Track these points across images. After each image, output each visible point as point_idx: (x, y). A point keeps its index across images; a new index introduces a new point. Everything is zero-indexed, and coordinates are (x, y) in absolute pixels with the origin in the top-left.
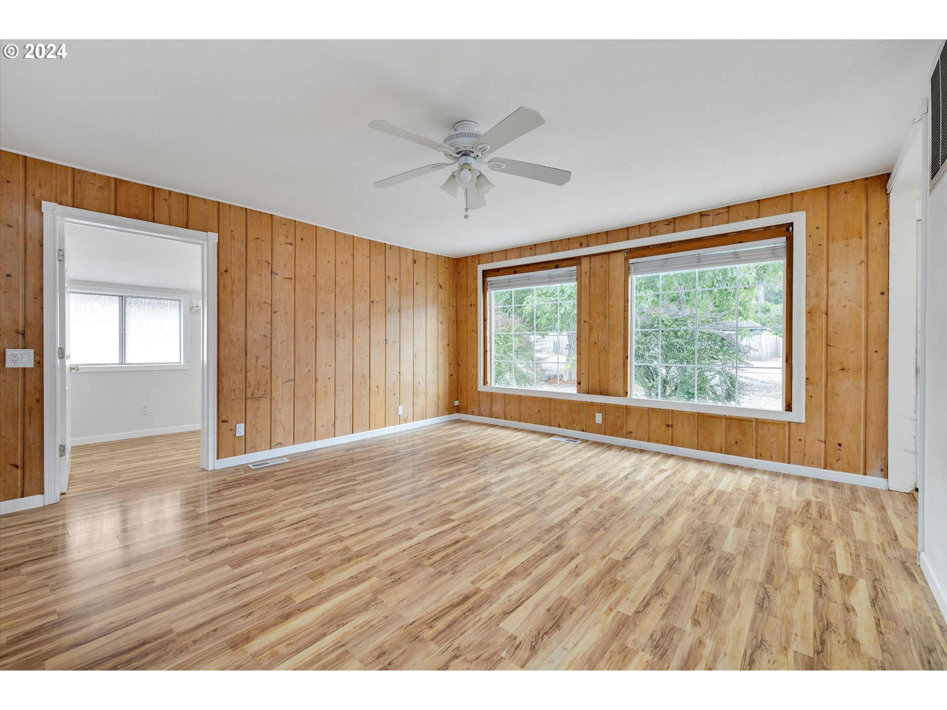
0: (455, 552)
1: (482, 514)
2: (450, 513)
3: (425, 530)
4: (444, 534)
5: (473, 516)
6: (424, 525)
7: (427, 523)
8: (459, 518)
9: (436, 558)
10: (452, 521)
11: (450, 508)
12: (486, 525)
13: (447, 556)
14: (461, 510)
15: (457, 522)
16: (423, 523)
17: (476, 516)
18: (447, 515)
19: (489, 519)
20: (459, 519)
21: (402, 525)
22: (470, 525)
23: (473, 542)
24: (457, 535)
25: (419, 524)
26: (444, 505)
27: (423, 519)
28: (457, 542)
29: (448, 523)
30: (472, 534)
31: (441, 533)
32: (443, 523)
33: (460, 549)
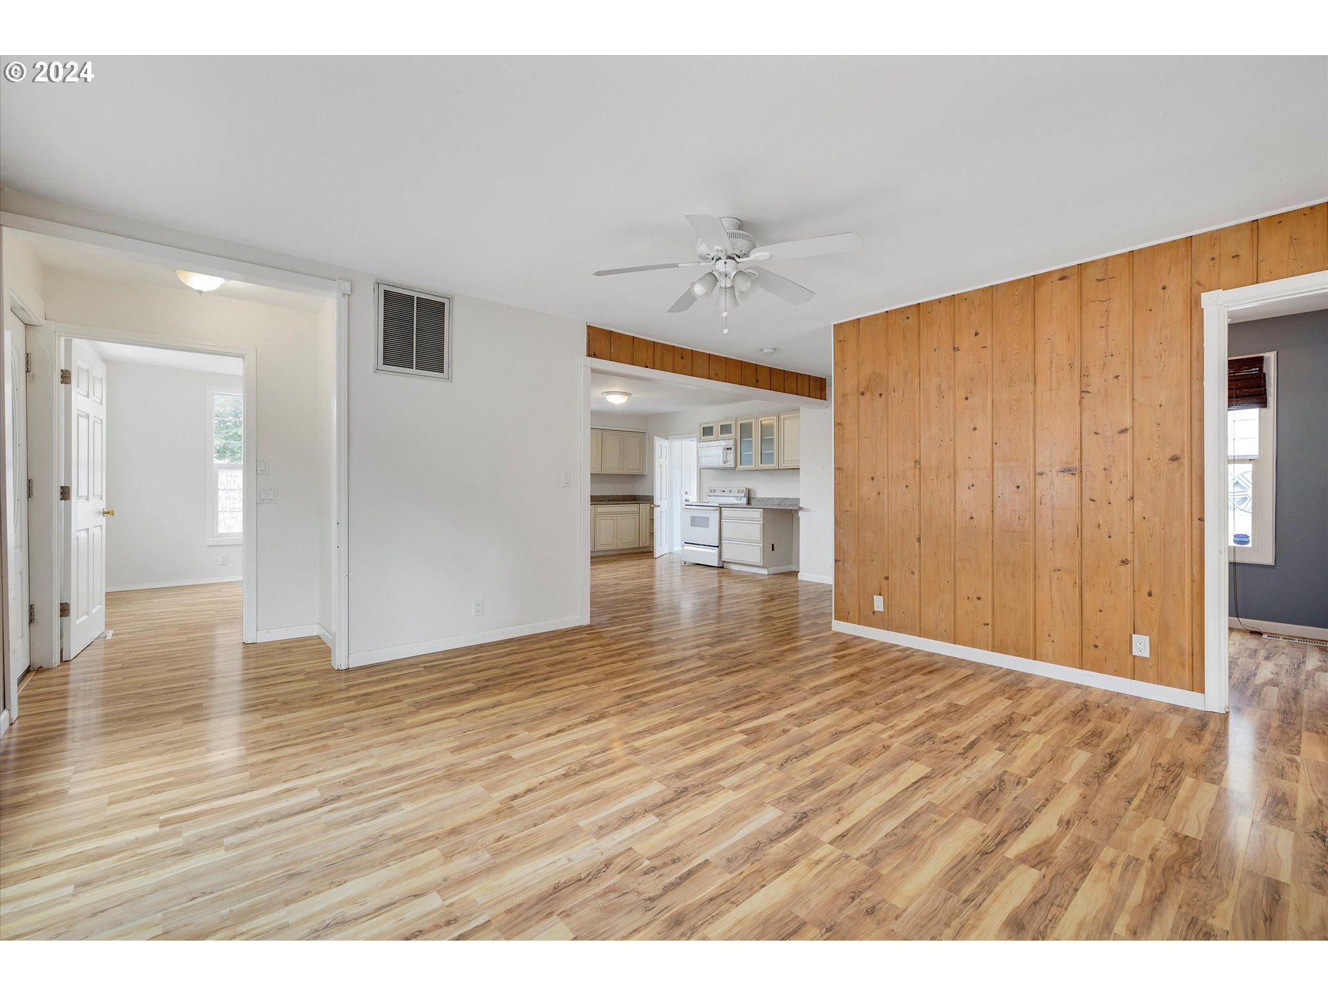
0: (737, 700)
1: (698, 739)
2: (747, 744)
3: (777, 722)
4: (752, 716)
5: (713, 736)
6: (782, 730)
7: (778, 731)
8: (733, 735)
9: (756, 697)
10: (742, 732)
11: (745, 754)
12: (698, 723)
13: (745, 697)
14: (730, 747)
15: (737, 729)
16: (785, 731)
17: (708, 736)
18: (751, 740)
19: (691, 730)
20: (733, 733)
21: (812, 731)
22: (718, 725)
23: (717, 707)
24: (736, 715)
25: (788, 730)
26: (759, 759)
27: (785, 737)
28: (735, 708)
29: (748, 729)
30: (718, 714)
31: (756, 718)
32: (756, 730)
33: (732, 702)
